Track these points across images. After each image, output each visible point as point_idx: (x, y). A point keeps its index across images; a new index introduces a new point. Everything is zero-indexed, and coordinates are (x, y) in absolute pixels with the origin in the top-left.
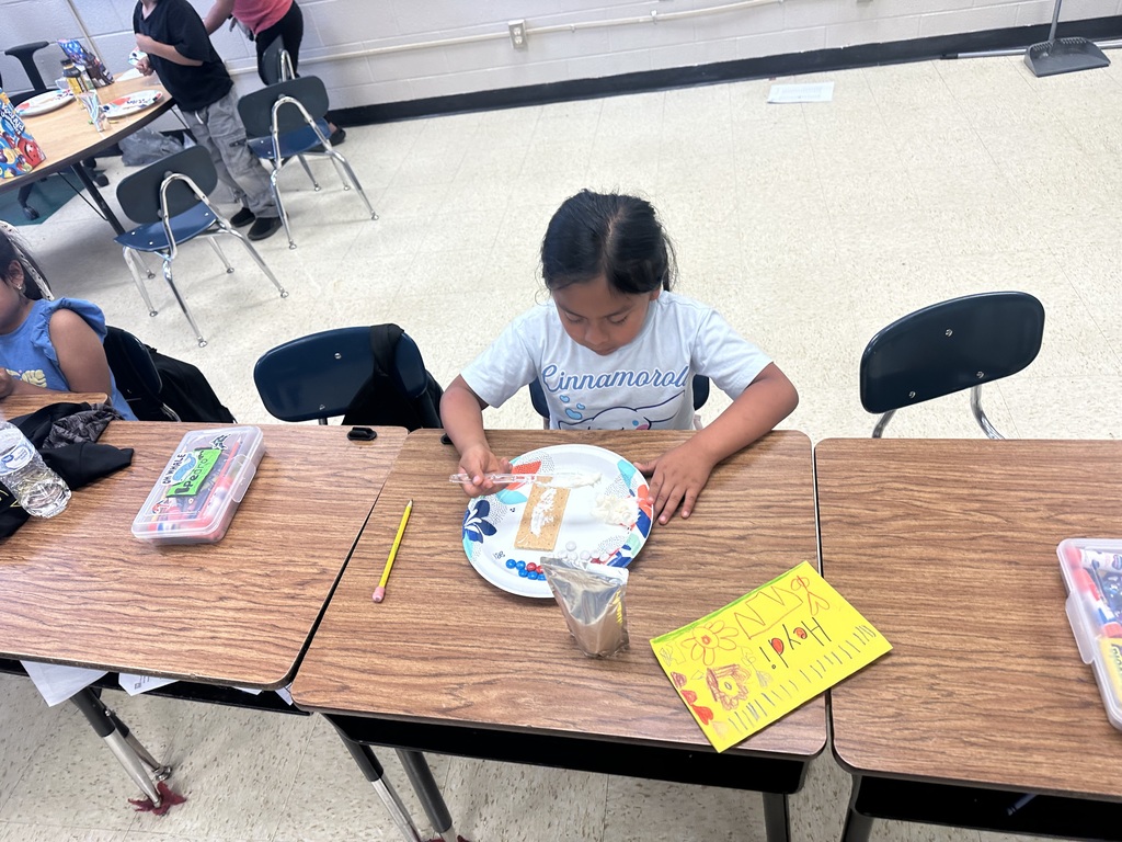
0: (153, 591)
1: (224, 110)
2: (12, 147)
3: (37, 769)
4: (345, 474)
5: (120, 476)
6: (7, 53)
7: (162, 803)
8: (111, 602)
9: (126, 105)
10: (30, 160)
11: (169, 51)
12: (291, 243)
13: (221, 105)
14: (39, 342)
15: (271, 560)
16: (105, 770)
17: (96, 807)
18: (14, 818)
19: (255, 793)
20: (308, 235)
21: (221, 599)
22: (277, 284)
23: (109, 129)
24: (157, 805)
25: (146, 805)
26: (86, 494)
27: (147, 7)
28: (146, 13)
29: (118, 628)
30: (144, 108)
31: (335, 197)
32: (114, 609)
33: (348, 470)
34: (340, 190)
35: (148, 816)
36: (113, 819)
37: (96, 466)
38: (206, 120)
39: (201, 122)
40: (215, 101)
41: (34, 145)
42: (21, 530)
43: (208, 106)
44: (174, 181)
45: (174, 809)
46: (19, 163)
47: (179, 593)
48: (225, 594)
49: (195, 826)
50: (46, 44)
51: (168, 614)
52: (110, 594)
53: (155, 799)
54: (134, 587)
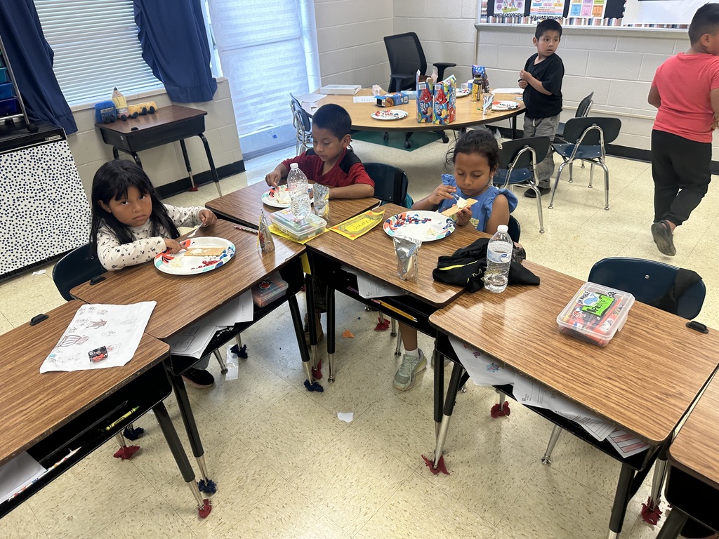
0: (563, 355)
1: (551, 122)
2: (447, 110)
3: (372, 411)
4: (687, 345)
5: (532, 287)
6: (434, 65)
7: (437, 467)
8: (536, 349)
9: (499, 105)
10: (450, 119)
11: (537, 84)
12: (551, 205)
13: (551, 120)
14: (488, 206)
15: (641, 371)
16: (407, 432)
17: (399, 448)
18: (358, 429)
19: (489, 494)
20: (561, 205)
21: (609, 378)
22: (541, 224)
23: (490, 115)
24: (435, 467)
25: (430, 463)
26: (513, 289)
27: (540, 59)
28: (537, 61)
29: (544, 365)
30: (510, 109)
31: (581, 189)
32: (539, 354)
33: (689, 343)
34: (585, 187)
35: (427, 469)
36: (408, 460)
37: (524, 278)
38: (537, 125)
39: (534, 125)
40: (549, 117)
41: (454, 112)
42: (478, 292)
43: (544, 118)
44: (528, 150)
45: (441, 474)
46: (445, 119)
47: (579, 363)
48: (611, 377)
49: (452, 491)
50: (456, 65)
51: (574, 371)
52: (536, 345)
53: (436, 463)
54: (551, 348)
